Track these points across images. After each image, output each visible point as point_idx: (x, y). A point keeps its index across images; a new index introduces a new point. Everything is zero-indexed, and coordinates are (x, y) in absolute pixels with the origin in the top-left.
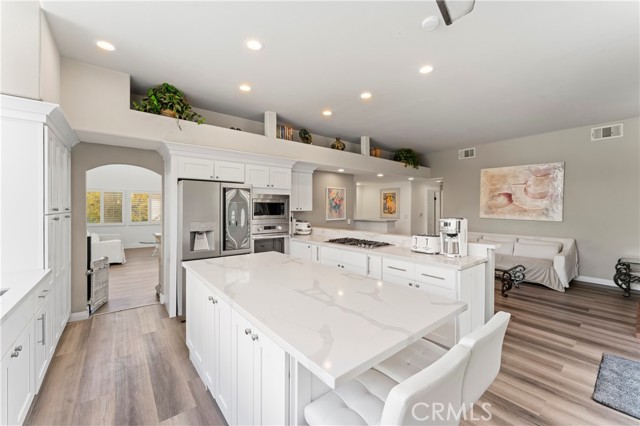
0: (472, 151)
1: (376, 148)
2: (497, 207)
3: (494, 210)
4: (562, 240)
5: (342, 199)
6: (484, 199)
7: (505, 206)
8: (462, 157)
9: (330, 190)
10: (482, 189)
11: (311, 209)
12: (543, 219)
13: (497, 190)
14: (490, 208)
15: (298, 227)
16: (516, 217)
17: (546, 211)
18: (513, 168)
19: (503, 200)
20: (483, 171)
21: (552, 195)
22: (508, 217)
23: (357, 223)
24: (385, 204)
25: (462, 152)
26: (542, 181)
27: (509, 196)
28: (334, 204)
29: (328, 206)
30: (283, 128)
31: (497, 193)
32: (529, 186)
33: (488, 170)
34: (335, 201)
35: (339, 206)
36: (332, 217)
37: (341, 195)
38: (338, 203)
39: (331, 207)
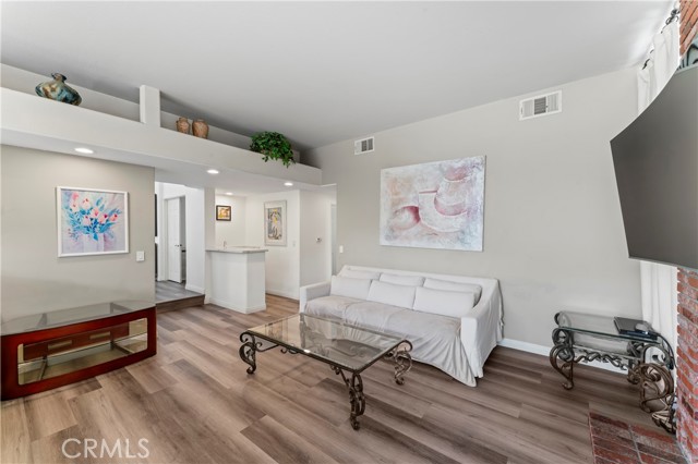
0: (371, 141)
1: (186, 117)
2: (402, 229)
3: (397, 233)
4: (481, 282)
5: (116, 213)
6: (384, 217)
7: (411, 226)
8: (358, 152)
9: (68, 193)
10: (382, 200)
12: (458, 246)
13: (401, 200)
14: (392, 230)
16: (424, 244)
17: (461, 235)
18: (420, 166)
19: (408, 217)
20: (383, 171)
21: (469, 209)
22: (414, 244)
23: (213, 254)
24: (270, 225)
25: (358, 143)
26: (457, 186)
27: (415, 210)
28: (86, 222)
29: (62, 226)
31: (400, 207)
32: (440, 195)
33: (390, 170)
34: (92, 215)
35: (106, 227)
36: (82, 249)
37: (111, 204)
38: (101, 219)
39: (76, 228)
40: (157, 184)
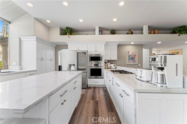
5: (135, 55)
9: (128, 52)
11: (116, 59)
15: (111, 66)
28: (131, 57)
29: (127, 58)
30: (102, 31)
34: (132, 56)
35: (134, 58)
36: (130, 63)
37: (135, 53)
38: (133, 57)
39: (129, 59)
40: (143, 49)
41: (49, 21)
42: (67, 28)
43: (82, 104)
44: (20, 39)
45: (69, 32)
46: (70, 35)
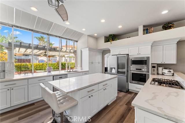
11: (174, 62)
15: (164, 71)
30: (147, 29)
41: (96, 35)
42: (110, 35)
43: (115, 105)
44: (81, 50)
45: (111, 39)
46: (112, 41)
